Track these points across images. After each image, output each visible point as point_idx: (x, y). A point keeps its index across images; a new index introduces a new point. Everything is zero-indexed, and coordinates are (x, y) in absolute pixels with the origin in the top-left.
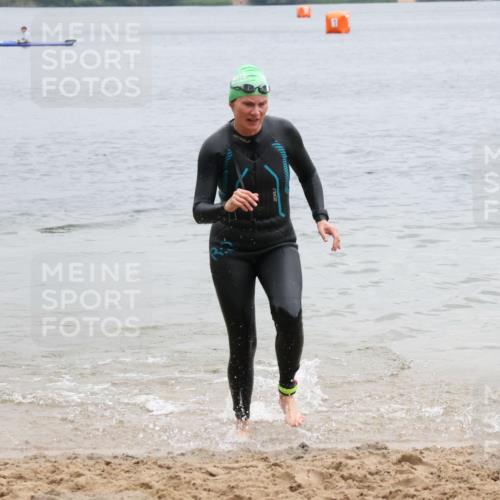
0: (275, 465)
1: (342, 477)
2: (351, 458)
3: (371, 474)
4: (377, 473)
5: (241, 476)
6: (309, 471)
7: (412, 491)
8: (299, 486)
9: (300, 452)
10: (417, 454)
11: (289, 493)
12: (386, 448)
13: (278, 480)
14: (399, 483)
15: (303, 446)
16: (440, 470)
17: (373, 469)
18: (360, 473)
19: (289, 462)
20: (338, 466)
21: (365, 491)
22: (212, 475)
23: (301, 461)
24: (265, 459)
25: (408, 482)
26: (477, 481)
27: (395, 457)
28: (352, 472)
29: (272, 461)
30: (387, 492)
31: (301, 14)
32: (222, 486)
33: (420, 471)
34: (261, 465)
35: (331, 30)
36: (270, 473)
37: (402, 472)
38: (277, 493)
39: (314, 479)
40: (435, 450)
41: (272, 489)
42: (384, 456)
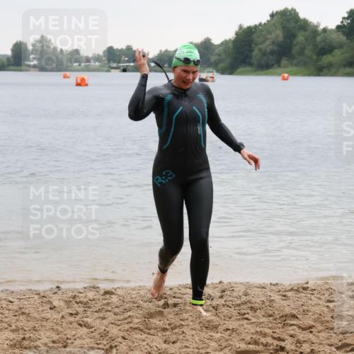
0: (43, 297)
1: (76, 302)
2: (81, 293)
3: (90, 300)
4: (94, 300)
5: (26, 302)
6: (59, 300)
7: (110, 308)
8: (55, 307)
9: (56, 290)
10: (113, 291)
11: (50, 311)
12: (98, 288)
13: (44, 305)
14: (104, 305)
15: (58, 287)
16: (124, 298)
17: (91, 298)
18: (85, 300)
19: (51, 295)
20: (74, 297)
21: (86, 309)
22: (11, 302)
23: (56, 295)
24: (39, 294)
25: (108, 304)
26: (141, 302)
27: (102, 292)
28: (81, 299)
29: (42, 295)
30: (97, 309)
31: (65, 77)
32: (16, 308)
33: (114, 299)
34: (36, 297)
35: (78, 85)
36: (40, 300)
37: (105, 299)
38: (43, 311)
39: (62, 304)
40: (122, 288)
41: (41, 309)
42: (97, 292)
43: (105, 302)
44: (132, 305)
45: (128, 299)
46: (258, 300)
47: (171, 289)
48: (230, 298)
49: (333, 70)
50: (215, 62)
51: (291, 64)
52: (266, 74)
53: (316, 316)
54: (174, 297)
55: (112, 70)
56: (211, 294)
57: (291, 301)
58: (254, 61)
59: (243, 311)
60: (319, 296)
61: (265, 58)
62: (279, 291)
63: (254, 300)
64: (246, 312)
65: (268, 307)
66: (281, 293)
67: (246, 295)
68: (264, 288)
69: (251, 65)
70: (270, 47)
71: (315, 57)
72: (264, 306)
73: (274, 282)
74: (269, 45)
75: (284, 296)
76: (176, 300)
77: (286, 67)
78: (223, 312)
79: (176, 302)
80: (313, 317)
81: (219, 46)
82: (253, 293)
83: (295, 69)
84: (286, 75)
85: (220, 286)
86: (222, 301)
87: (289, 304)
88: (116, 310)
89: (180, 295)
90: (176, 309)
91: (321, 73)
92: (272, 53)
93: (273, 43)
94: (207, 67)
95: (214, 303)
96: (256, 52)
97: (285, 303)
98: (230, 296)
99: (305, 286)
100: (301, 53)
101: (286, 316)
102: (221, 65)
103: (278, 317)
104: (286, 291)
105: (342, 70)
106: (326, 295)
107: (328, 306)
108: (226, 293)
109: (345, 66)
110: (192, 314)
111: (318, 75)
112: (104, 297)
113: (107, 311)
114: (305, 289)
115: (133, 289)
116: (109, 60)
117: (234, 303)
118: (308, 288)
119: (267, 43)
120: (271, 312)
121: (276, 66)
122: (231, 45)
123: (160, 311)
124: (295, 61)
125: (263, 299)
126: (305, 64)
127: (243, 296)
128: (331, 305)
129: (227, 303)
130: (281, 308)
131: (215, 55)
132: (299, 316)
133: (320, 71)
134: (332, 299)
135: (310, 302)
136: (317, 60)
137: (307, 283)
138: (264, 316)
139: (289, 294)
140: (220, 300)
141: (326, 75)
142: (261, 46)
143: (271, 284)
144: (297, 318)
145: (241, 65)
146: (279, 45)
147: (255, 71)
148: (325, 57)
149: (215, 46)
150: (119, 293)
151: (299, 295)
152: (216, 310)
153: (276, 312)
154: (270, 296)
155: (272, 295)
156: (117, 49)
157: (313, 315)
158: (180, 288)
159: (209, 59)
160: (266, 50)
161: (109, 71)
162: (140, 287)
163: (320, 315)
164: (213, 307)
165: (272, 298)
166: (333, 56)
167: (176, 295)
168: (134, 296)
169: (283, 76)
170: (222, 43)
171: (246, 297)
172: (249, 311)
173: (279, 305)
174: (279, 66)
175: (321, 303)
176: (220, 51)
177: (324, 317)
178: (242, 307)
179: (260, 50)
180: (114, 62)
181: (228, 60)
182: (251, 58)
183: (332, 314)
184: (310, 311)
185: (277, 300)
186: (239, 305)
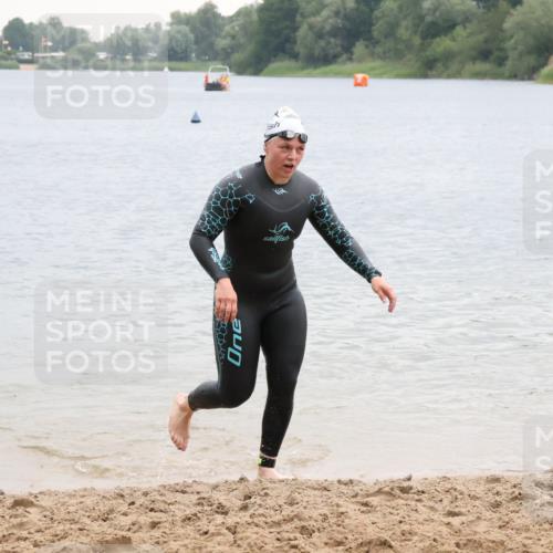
43: (15, 521)
44: (68, 526)
45: (63, 515)
46: (315, 514)
47: (146, 494)
48: (261, 511)
49: (454, 66)
50: (224, 49)
51: (372, 55)
52: (325, 75)
53: (427, 543)
54: (152, 510)
55: (22, 66)
56: (224, 503)
57: (379, 515)
58: (299, 48)
59: (286, 535)
60: (432, 504)
61: (322, 43)
62: (356, 496)
63: (306, 514)
64: (292, 536)
65: (335, 527)
66: (359, 499)
67: (291, 504)
68: (325, 489)
69: (295, 56)
70: (330, 21)
71: (417, 41)
72: (325, 525)
73: (345, 478)
74: (329, 17)
75: (366, 504)
76: (155, 516)
77: (360, 60)
78: (247, 538)
79: (156, 520)
80: (421, 545)
81: (231, 19)
82: (306, 499)
83: (378, 63)
84: (360, 76)
85: (241, 486)
86: (245, 517)
87: (376, 520)
88: (38, 537)
89: (162, 506)
90: (156, 533)
91: (429, 73)
92: (334, 32)
93: (337, 13)
94: (209, 60)
95: (231, 520)
96: (303, 31)
97: (368, 519)
98: (260, 505)
99: (405, 484)
100: (391, 33)
101: (370, 543)
102: (237, 57)
103: (353, 545)
104: (368, 496)
105: (470, 67)
106: (446, 502)
107: (448, 524)
108: (252, 500)
109: (474, 59)
110: (186, 542)
111: (425, 76)
112: (13, 512)
113: (19, 539)
114: (405, 490)
115: (71, 496)
116: (15, 46)
117: (269, 520)
118: (411, 488)
119: (325, 13)
120: (340, 537)
121: (345, 56)
122: (255, 17)
123: (123, 537)
124: (379, 49)
125: (325, 511)
126: (398, 55)
127: (286, 506)
128: (456, 521)
129: (256, 520)
130: (361, 529)
131: (225, 38)
132: (393, 544)
133: (429, 67)
134: (457, 510)
135: (414, 514)
136: (423, 48)
137: (409, 479)
138: (326, 544)
139: (374, 501)
140: (242, 514)
141: (439, 76)
142: (312, 20)
143: (339, 482)
144: (391, 547)
145: (275, 56)
146: (346, 17)
147: (303, 69)
148: (438, 39)
149: (223, 18)
150: (43, 504)
151: (394, 503)
152: (234, 533)
153: (350, 537)
154: (338, 506)
155: (341, 503)
156: (31, 24)
157: (421, 541)
158: (163, 491)
159: (211, 45)
160: (323, 28)
161: (17, 68)
162: (85, 490)
163: (435, 540)
164: (227, 528)
165: (341, 510)
166: (454, 40)
167: (156, 506)
168: (71, 509)
169: (356, 79)
170: (239, 14)
171: (291, 508)
172: (298, 535)
173: (355, 522)
174: (350, 59)
175: (435, 517)
176: (233, 28)
177: (443, 544)
178: (285, 527)
179: (311, 27)
180: (26, 49)
181: (250, 48)
182: (295, 42)
183: (457, 539)
184: (416, 534)
185: (351, 513)
186: (278, 524)
